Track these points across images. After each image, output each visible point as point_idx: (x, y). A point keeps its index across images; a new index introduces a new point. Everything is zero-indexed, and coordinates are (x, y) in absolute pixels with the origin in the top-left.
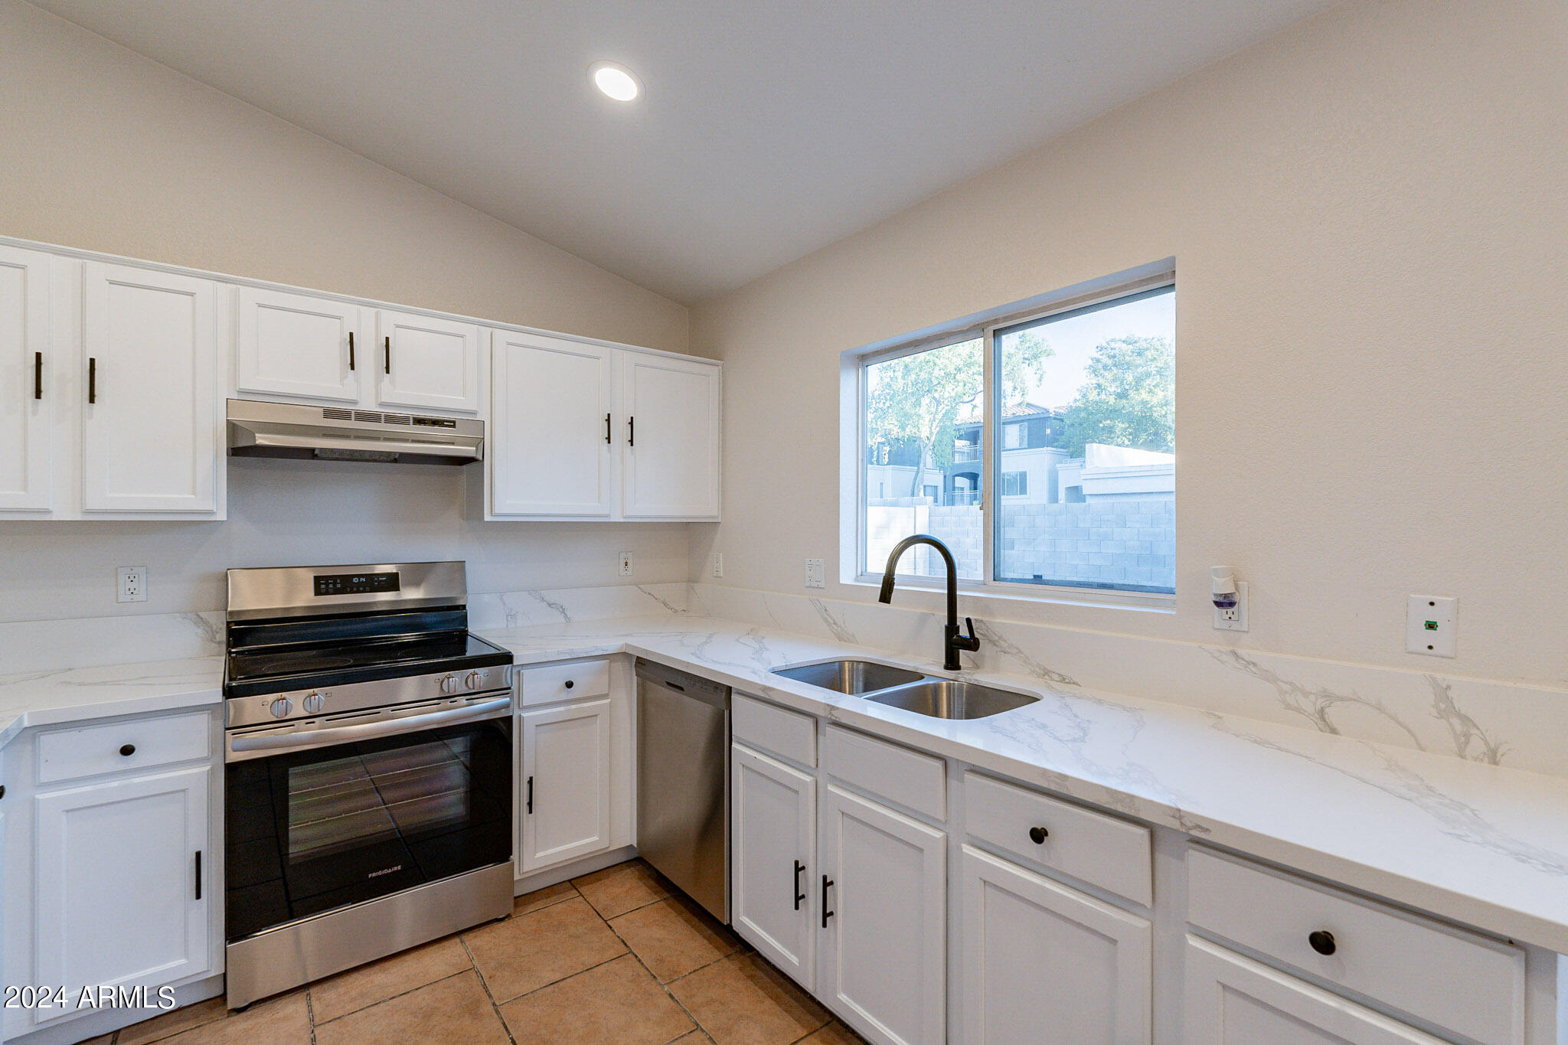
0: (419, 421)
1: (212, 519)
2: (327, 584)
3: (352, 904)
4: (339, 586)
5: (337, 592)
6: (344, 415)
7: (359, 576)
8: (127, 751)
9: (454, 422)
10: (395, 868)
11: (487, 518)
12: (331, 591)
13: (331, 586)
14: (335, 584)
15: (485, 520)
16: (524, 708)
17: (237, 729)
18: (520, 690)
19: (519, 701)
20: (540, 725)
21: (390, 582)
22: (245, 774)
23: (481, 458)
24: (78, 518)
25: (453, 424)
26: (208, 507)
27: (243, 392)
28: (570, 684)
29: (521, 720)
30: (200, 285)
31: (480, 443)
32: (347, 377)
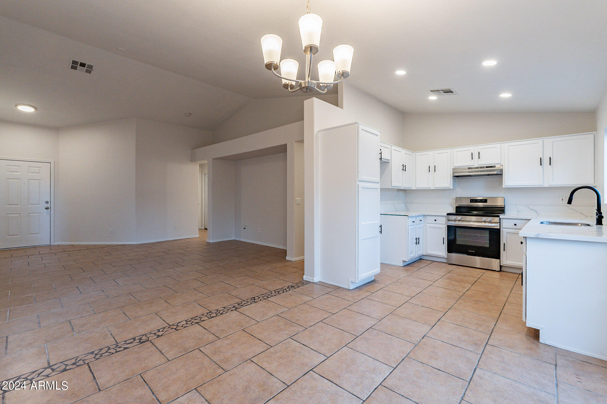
0: (487, 167)
1: (450, 188)
2: (472, 201)
6: (471, 168)
7: (479, 199)
8: (435, 220)
10: (473, 251)
14: (474, 201)
15: (503, 187)
16: (503, 228)
17: (449, 220)
18: (502, 224)
19: (502, 226)
20: (507, 233)
21: (485, 201)
22: (449, 227)
23: (502, 174)
24: (434, 188)
25: (495, 167)
26: (450, 186)
27: (455, 167)
28: (515, 225)
29: (503, 230)
30: (449, 151)
31: (502, 170)
32: (471, 161)
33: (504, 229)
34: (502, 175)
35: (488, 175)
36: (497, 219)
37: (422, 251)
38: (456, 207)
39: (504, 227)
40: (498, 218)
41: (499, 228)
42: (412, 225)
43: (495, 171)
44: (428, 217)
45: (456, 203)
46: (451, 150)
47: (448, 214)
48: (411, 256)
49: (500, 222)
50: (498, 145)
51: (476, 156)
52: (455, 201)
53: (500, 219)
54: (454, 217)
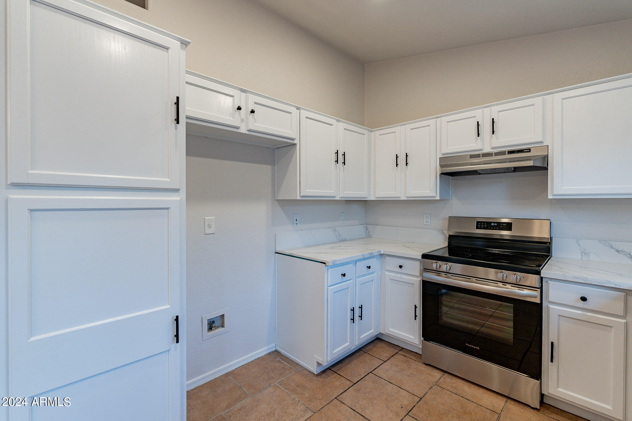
0: (511, 152)
1: (435, 199)
2: (481, 225)
3: (463, 352)
4: (485, 226)
5: (484, 228)
6: (478, 156)
7: (494, 223)
8: (401, 267)
9: (530, 149)
10: (477, 348)
11: (550, 197)
12: (482, 228)
13: (482, 226)
14: (484, 225)
15: (549, 198)
16: (550, 302)
17: (426, 270)
18: (548, 291)
19: (547, 297)
20: (560, 316)
21: (508, 227)
22: (426, 285)
23: (546, 166)
24: (406, 199)
25: (529, 150)
26: (434, 195)
27: (443, 154)
28: (584, 299)
29: (548, 308)
30: (432, 122)
31: (545, 158)
32: (477, 140)
33: (551, 306)
34: (547, 169)
35: (516, 169)
36: (533, 279)
37: (373, 329)
38: (449, 235)
39: (551, 299)
40: (537, 277)
41: (539, 302)
42: (341, 281)
43: (530, 160)
44: (387, 258)
45: (449, 229)
46: (437, 119)
47: (425, 256)
48: (334, 352)
49: (541, 288)
50: (537, 101)
51: (486, 128)
52: (447, 222)
53: (542, 278)
54: (435, 265)
